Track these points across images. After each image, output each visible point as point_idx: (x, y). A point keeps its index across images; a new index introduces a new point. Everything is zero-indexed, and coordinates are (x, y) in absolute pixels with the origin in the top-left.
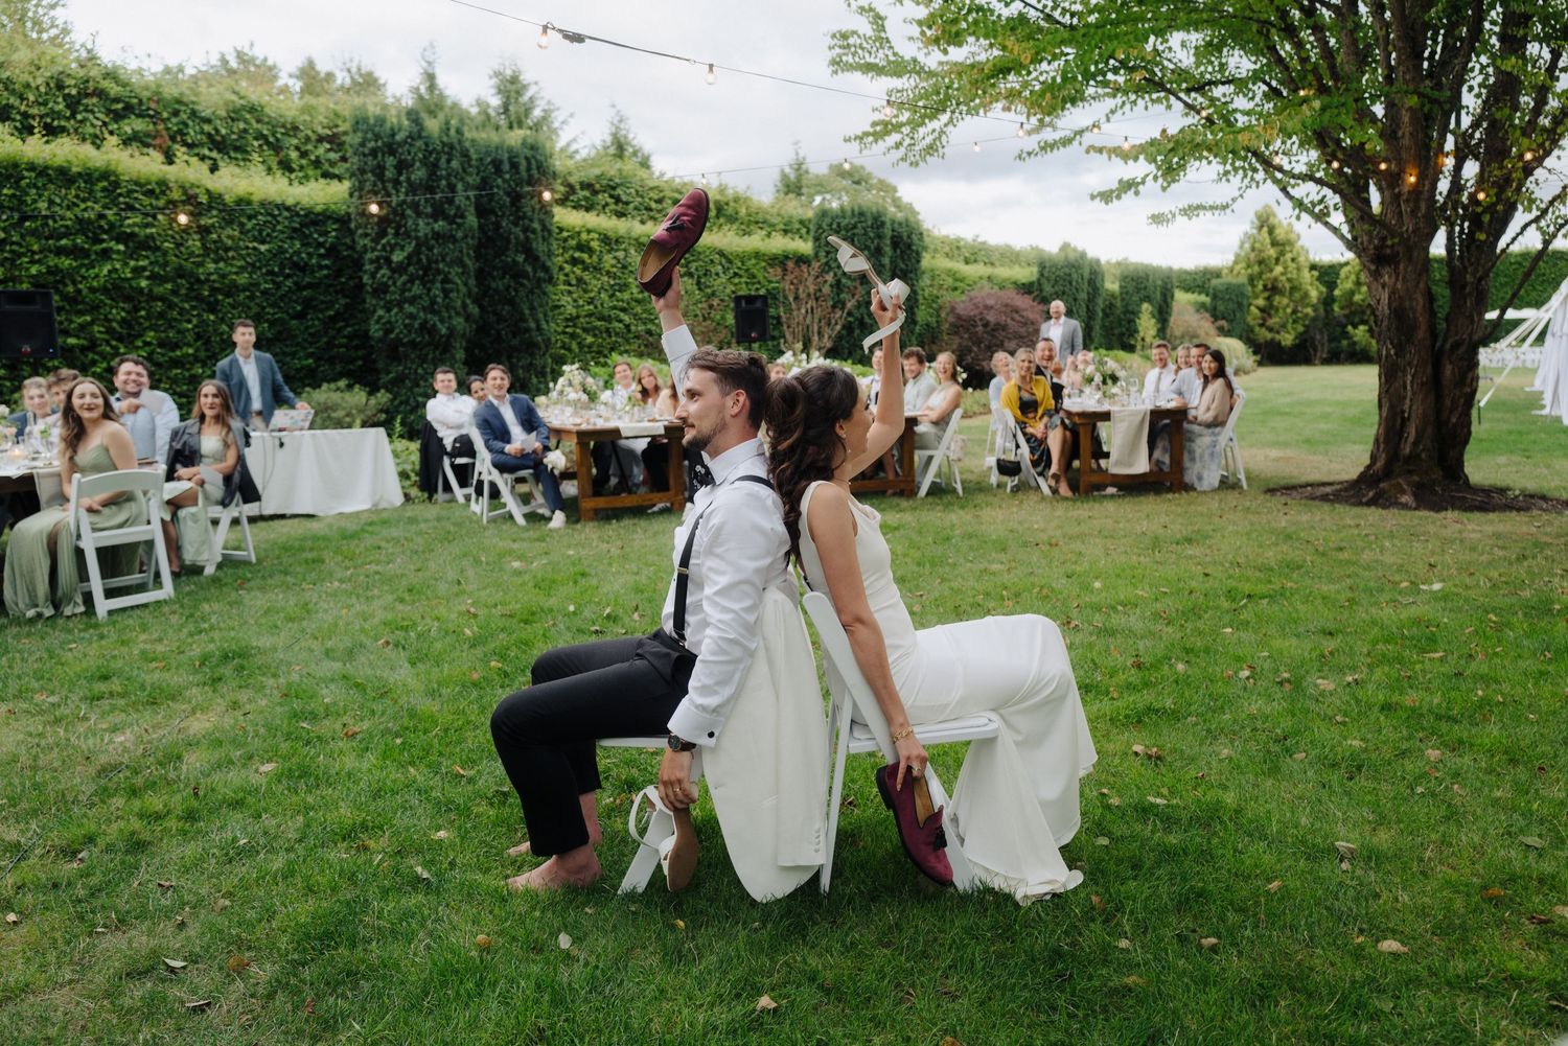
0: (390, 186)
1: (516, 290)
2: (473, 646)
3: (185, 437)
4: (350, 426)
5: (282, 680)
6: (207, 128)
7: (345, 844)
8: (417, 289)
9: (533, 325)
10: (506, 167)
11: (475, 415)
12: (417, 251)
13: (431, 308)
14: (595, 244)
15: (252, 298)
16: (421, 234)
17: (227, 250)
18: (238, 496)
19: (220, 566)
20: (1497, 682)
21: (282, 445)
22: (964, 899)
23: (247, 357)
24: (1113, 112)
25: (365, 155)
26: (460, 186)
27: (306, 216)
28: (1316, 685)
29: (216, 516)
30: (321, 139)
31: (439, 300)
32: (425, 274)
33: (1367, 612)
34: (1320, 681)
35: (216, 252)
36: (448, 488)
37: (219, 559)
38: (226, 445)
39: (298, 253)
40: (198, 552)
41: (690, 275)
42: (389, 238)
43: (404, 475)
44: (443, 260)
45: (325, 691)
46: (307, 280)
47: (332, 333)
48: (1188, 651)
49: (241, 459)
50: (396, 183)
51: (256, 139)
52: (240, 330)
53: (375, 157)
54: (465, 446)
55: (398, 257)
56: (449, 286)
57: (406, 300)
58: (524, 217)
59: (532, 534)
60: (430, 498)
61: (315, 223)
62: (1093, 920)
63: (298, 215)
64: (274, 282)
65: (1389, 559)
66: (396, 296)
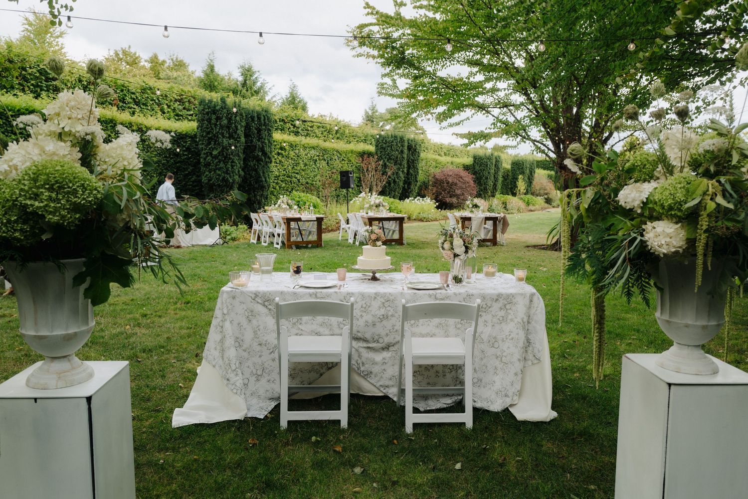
0: (213, 126)
1: (258, 166)
6: (133, 96)
8: (222, 165)
9: (264, 179)
12: (222, 151)
13: (227, 172)
14: (287, 147)
15: (159, 166)
16: (224, 144)
24: (473, 114)
25: (204, 114)
26: (239, 127)
27: (179, 135)
30: (176, 100)
31: (230, 169)
32: (225, 159)
41: (325, 160)
42: (212, 145)
44: (232, 154)
46: (179, 160)
47: (187, 180)
50: (216, 125)
51: (151, 100)
53: (208, 115)
55: (215, 153)
56: (234, 164)
57: (217, 169)
58: (262, 138)
61: (182, 138)
64: (167, 160)
66: (214, 167)
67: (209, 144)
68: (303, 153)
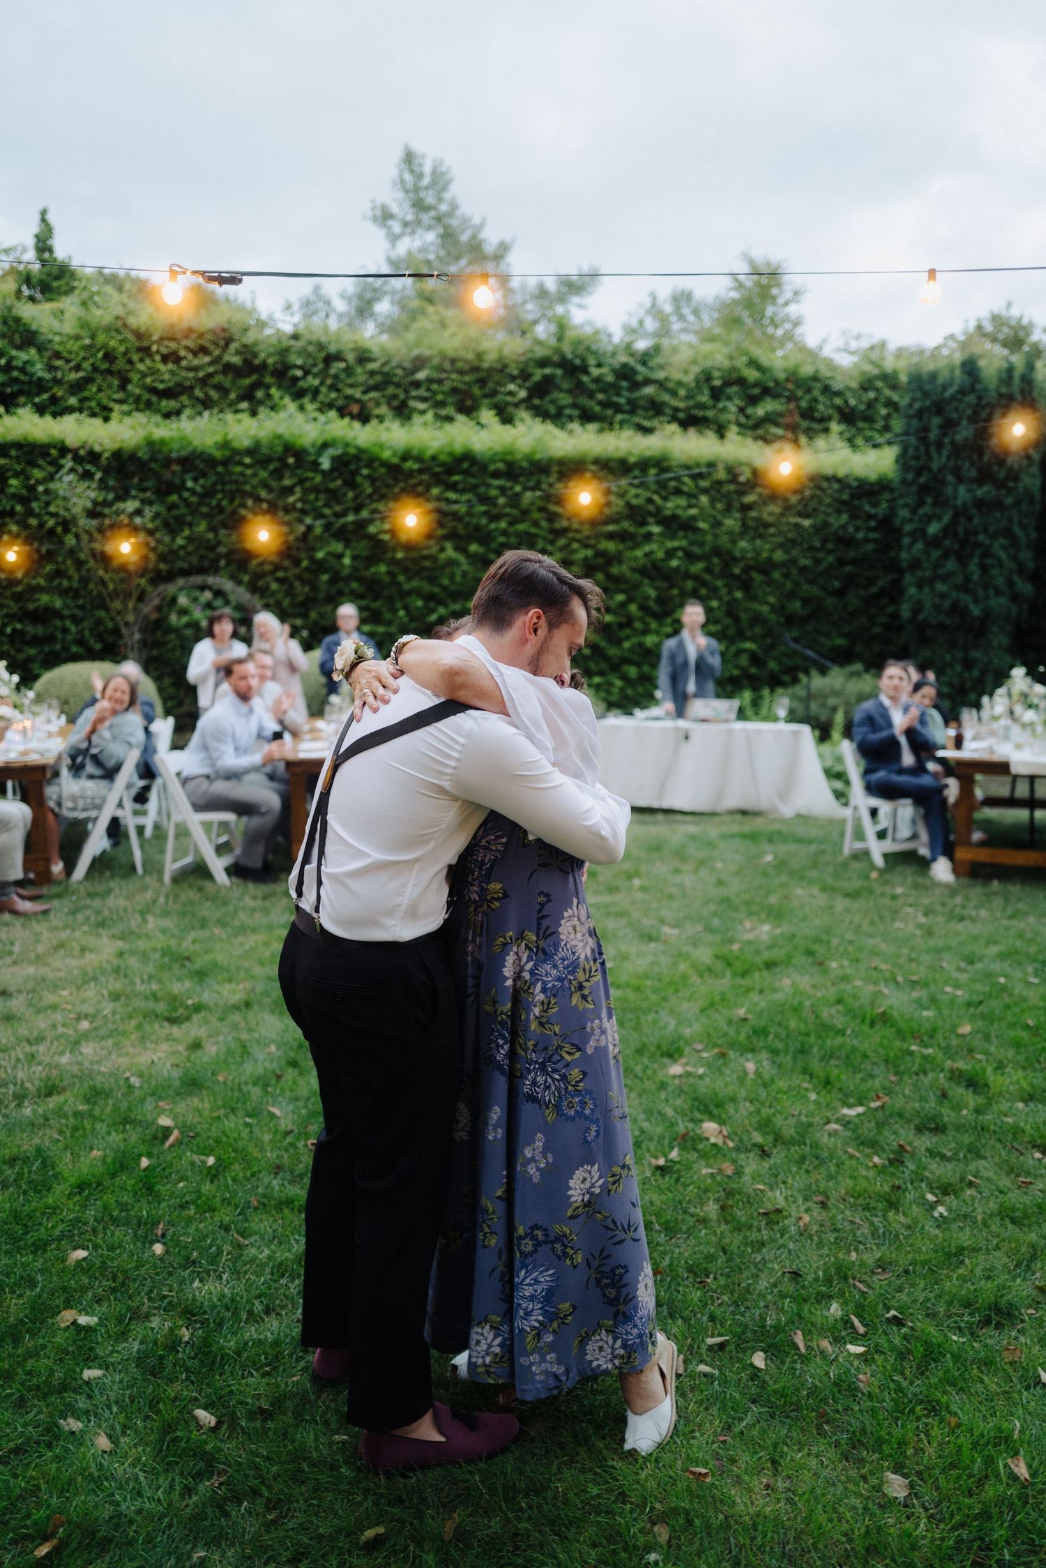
0: (932, 449)
8: (951, 565)
12: (954, 522)
13: (965, 587)
16: (959, 502)
21: (685, 738)
25: (911, 416)
31: (975, 577)
32: (961, 548)
39: (844, 527)
42: (928, 508)
44: (985, 531)
46: (852, 554)
50: (939, 445)
53: (921, 418)
55: (933, 528)
56: (989, 561)
57: (937, 577)
61: (866, 494)
63: (849, 486)
64: (814, 558)
66: (928, 574)
67: (921, 503)
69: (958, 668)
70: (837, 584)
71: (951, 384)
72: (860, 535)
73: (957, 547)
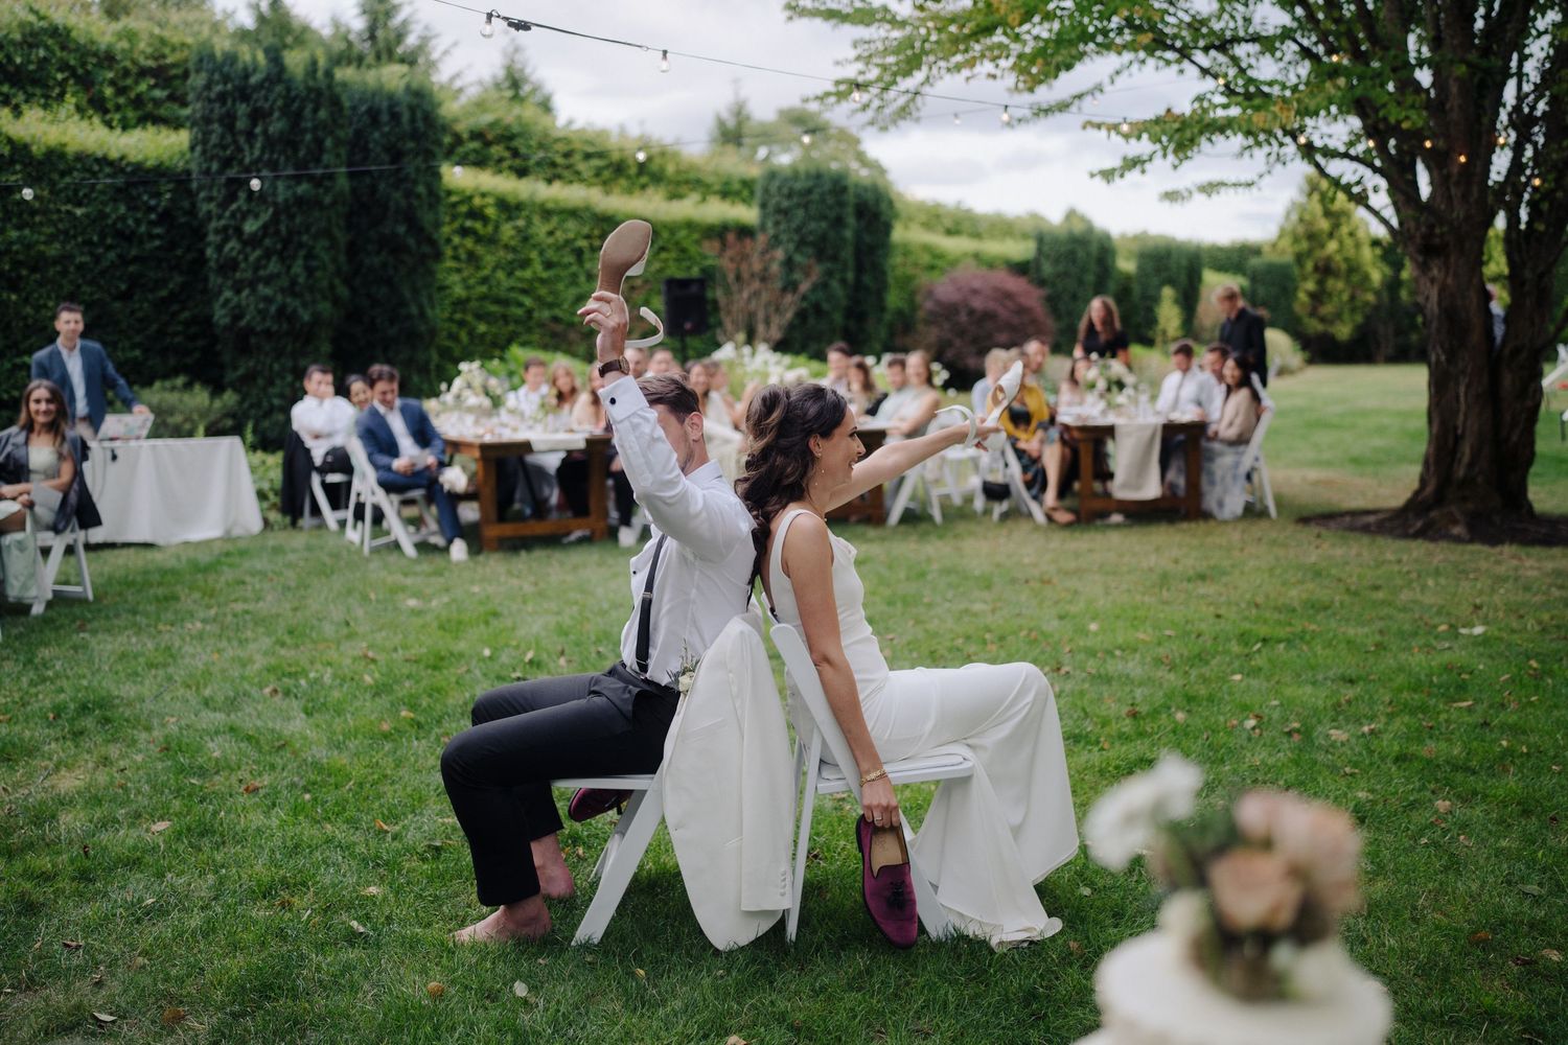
0: (242, 140)
1: (395, 269)
2: (377, 694)
3: (9, 448)
4: (190, 434)
5: (156, 733)
7: (265, 903)
8: (274, 266)
9: (414, 310)
10: (385, 118)
11: (357, 423)
12: (275, 220)
13: (292, 289)
14: (491, 212)
15: (64, 273)
16: (280, 199)
17: (33, 213)
18: (75, 521)
19: (49, 605)
20: (1524, 732)
21: (114, 457)
22: (938, 945)
23: (71, 349)
25: (210, 101)
26: (329, 143)
27: (133, 173)
28: (1328, 736)
29: (48, 543)
30: (143, 73)
31: (301, 280)
32: (285, 248)
33: (1395, 657)
34: (1332, 732)
35: (20, 215)
36: (316, 511)
37: (50, 596)
38: (61, 457)
39: (123, 218)
40: (25, 587)
42: (241, 202)
43: (261, 495)
44: (307, 231)
45: (211, 745)
46: (134, 252)
47: (165, 318)
48: (1190, 699)
49: (78, 474)
50: (250, 135)
51: (60, 70)
52: (65, 316)
53: (224, 103)
54: (340, 461)
55: (250, 226)
56: (314, 263)
57: (259, 280)
58: (406, 180)
59: (425, 567)
60: (294, 524)
61: (145, 183)
62: (1071, 965)
63: (122, 170)
64: (91, 254)
65: (1428, 599)
66: (248, 275)
68: (540, 229)
69: (289, 378)
70: (123, 287)
71: (255, 70)
72: (143, 229)
73: (279, 246)
